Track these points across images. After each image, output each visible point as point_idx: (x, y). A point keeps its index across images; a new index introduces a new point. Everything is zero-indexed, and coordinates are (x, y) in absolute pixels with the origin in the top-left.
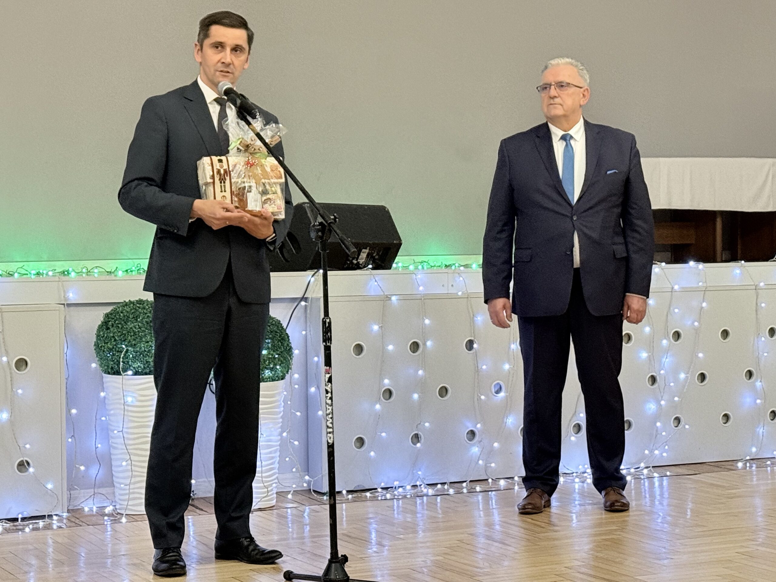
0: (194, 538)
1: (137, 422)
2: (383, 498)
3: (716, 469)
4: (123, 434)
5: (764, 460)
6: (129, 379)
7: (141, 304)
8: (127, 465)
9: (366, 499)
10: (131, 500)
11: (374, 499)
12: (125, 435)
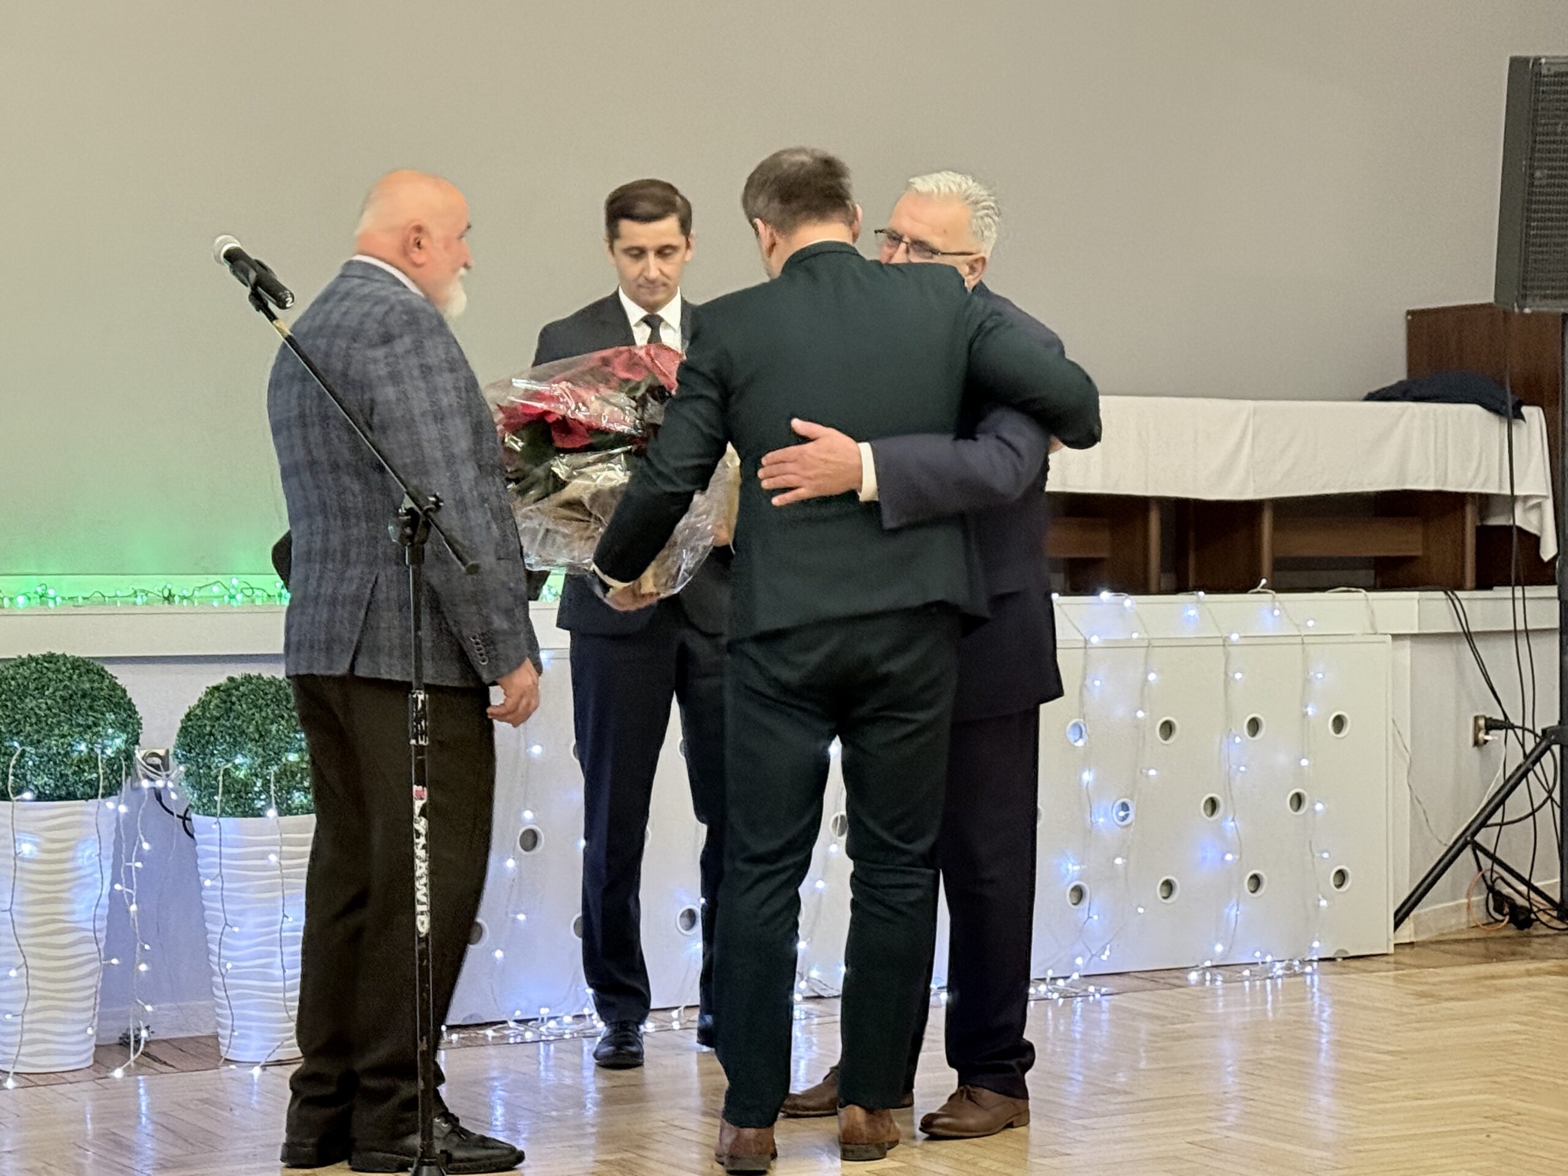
0: (148, 1118)
1: (40, 892)
2: (519, 1040)
3: (1149, 985)
4: (11, 915)
5: (1237, 968)
6: (25, 810)
7: (50, 662)
8: (20, 976)
9: (484, 1043)
10: (25, 1045)
11: (501, 1041)
12: (15, 917)
